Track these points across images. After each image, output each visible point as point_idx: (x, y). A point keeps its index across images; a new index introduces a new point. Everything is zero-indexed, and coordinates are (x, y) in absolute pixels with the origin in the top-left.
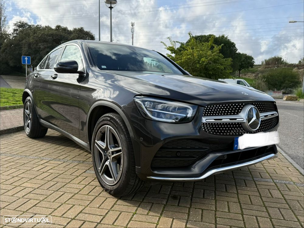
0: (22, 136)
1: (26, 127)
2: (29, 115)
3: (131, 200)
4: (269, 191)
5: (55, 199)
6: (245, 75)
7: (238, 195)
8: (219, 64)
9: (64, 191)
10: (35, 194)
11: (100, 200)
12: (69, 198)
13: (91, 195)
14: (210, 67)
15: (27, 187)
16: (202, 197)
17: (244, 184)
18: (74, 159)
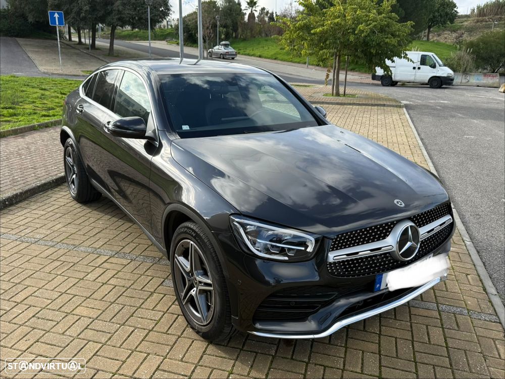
0: (64, 196)
1: (70, 183)
2: (73, 166)
3: (226, 346)
4: (427, 329)
5: (122, 342)
6: (439, 35)
7: (379, 337)
8: (390, 36)
9: (133, 325)
10: (93, 330)
11: (184, 343)
12: (141, 340)
13: (171, 334)
14: (373, 41)
15: (82, 316)
16: (328, 342)
17: (393, 314)
18: (146, 253)
